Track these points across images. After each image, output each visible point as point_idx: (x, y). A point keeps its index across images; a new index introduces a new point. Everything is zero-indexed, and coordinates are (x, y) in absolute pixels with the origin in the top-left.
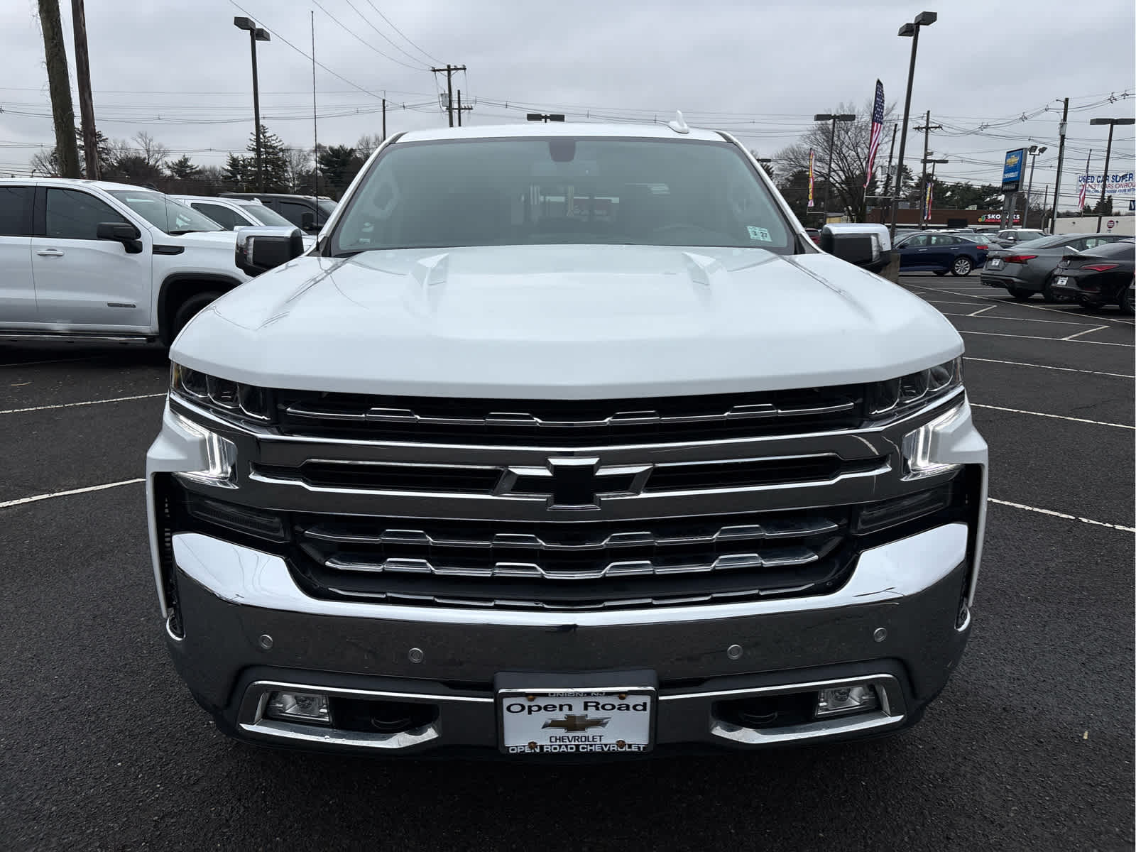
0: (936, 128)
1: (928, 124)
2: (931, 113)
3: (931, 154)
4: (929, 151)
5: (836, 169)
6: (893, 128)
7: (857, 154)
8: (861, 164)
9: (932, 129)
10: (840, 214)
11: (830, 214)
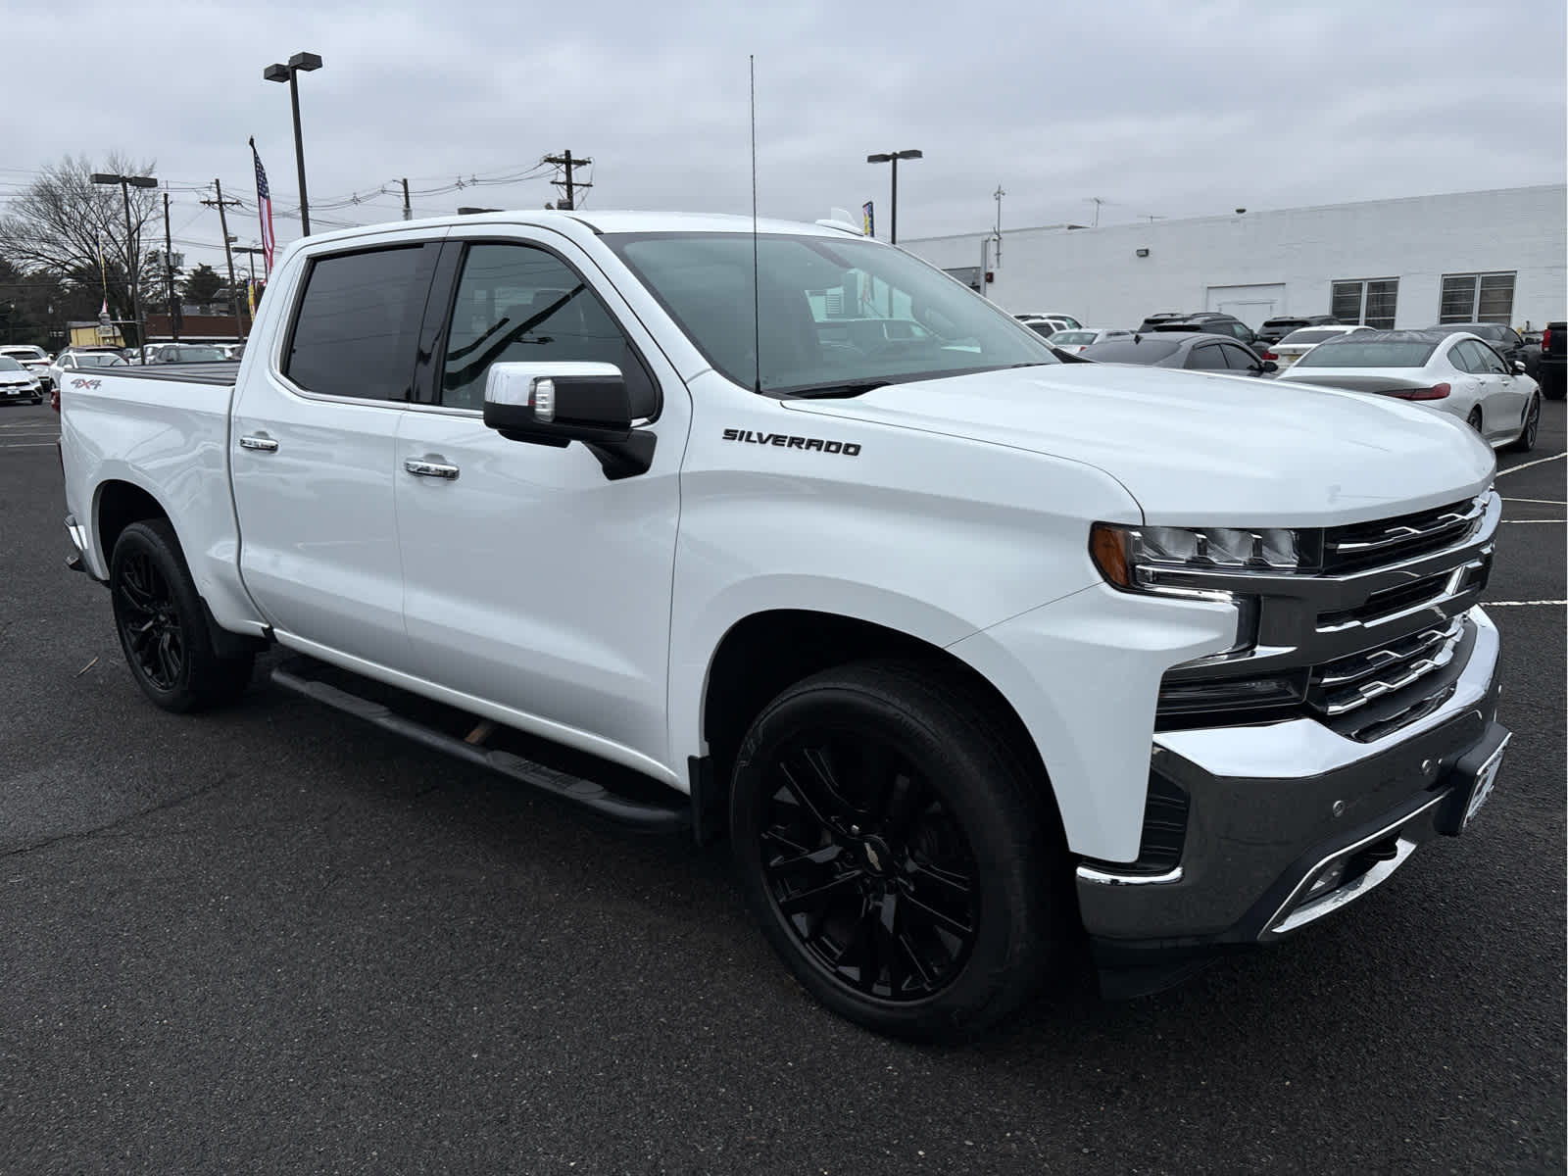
0: (233, 204)
1: (220, 197)
2: (220, 182)
3: (235, 239)
4: (230, 236)
5: (79, 255)
6: (163, 199)
7: (109, 233)
8: (120, 249)
9: (228, 205)
10: (94, 323)
11: (75, 324)
